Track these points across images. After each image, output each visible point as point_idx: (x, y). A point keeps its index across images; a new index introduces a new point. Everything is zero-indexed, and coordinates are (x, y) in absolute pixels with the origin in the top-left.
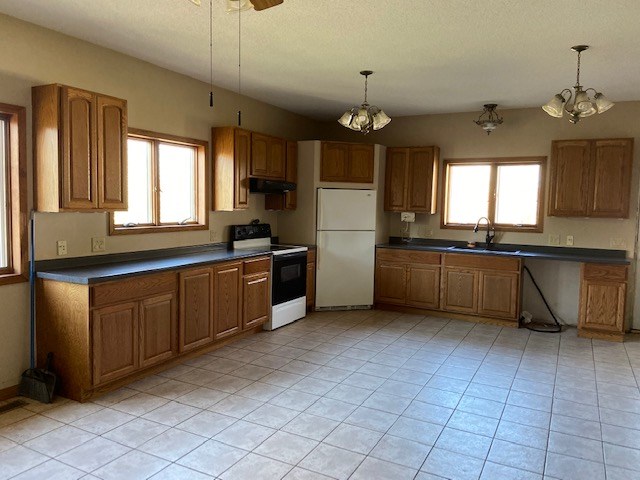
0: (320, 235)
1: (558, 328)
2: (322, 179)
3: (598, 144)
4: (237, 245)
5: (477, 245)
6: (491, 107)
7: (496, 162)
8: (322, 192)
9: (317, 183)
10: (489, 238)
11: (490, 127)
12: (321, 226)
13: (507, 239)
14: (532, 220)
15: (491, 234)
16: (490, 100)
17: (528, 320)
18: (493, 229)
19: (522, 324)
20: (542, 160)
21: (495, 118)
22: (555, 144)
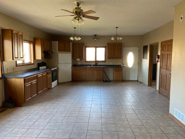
0: (59, 65)
1: (110, 81)
2: (59, 51)
3: (116, 44)
4: (41, 68)
5: (93, 65)
6: (95, 35)
7: (96, 47)
8: (59, 54)
9: (57, 52)
10: (96, 64)
11: (96, 39)
12: (59, 62)
13: (99, 64)
14: (103, 59)
15: (96, 63)
16: (95, 34)
17: (104, 80)
18: (96, 62)
19: (104, 81)
20: (105, 47)
21: (96, 38)
22: (108, 44)
